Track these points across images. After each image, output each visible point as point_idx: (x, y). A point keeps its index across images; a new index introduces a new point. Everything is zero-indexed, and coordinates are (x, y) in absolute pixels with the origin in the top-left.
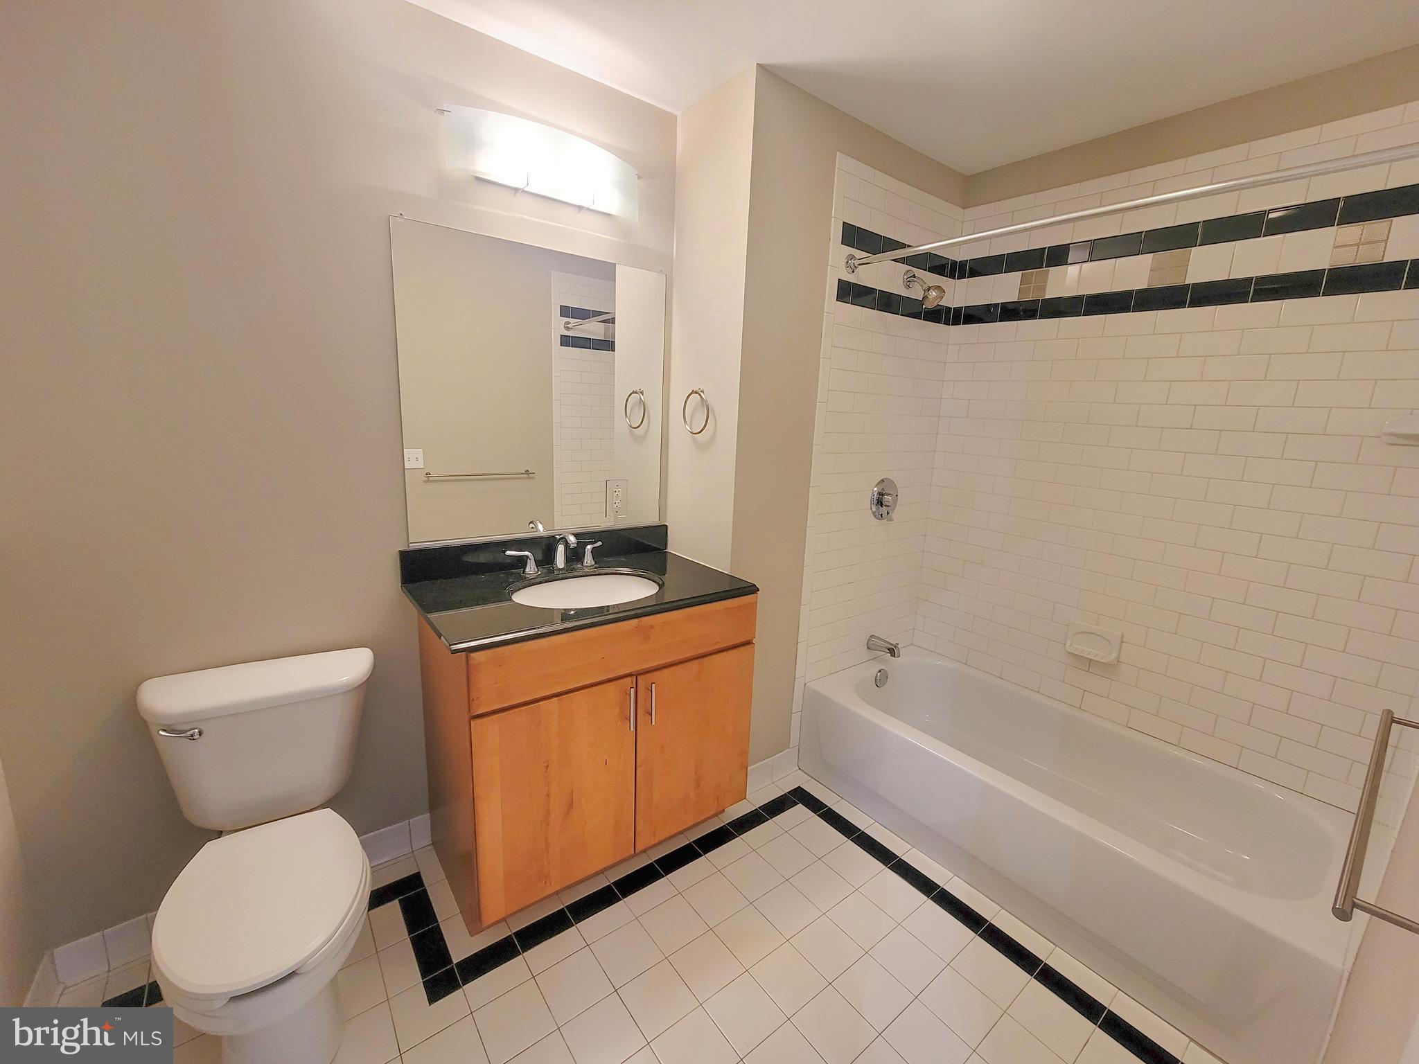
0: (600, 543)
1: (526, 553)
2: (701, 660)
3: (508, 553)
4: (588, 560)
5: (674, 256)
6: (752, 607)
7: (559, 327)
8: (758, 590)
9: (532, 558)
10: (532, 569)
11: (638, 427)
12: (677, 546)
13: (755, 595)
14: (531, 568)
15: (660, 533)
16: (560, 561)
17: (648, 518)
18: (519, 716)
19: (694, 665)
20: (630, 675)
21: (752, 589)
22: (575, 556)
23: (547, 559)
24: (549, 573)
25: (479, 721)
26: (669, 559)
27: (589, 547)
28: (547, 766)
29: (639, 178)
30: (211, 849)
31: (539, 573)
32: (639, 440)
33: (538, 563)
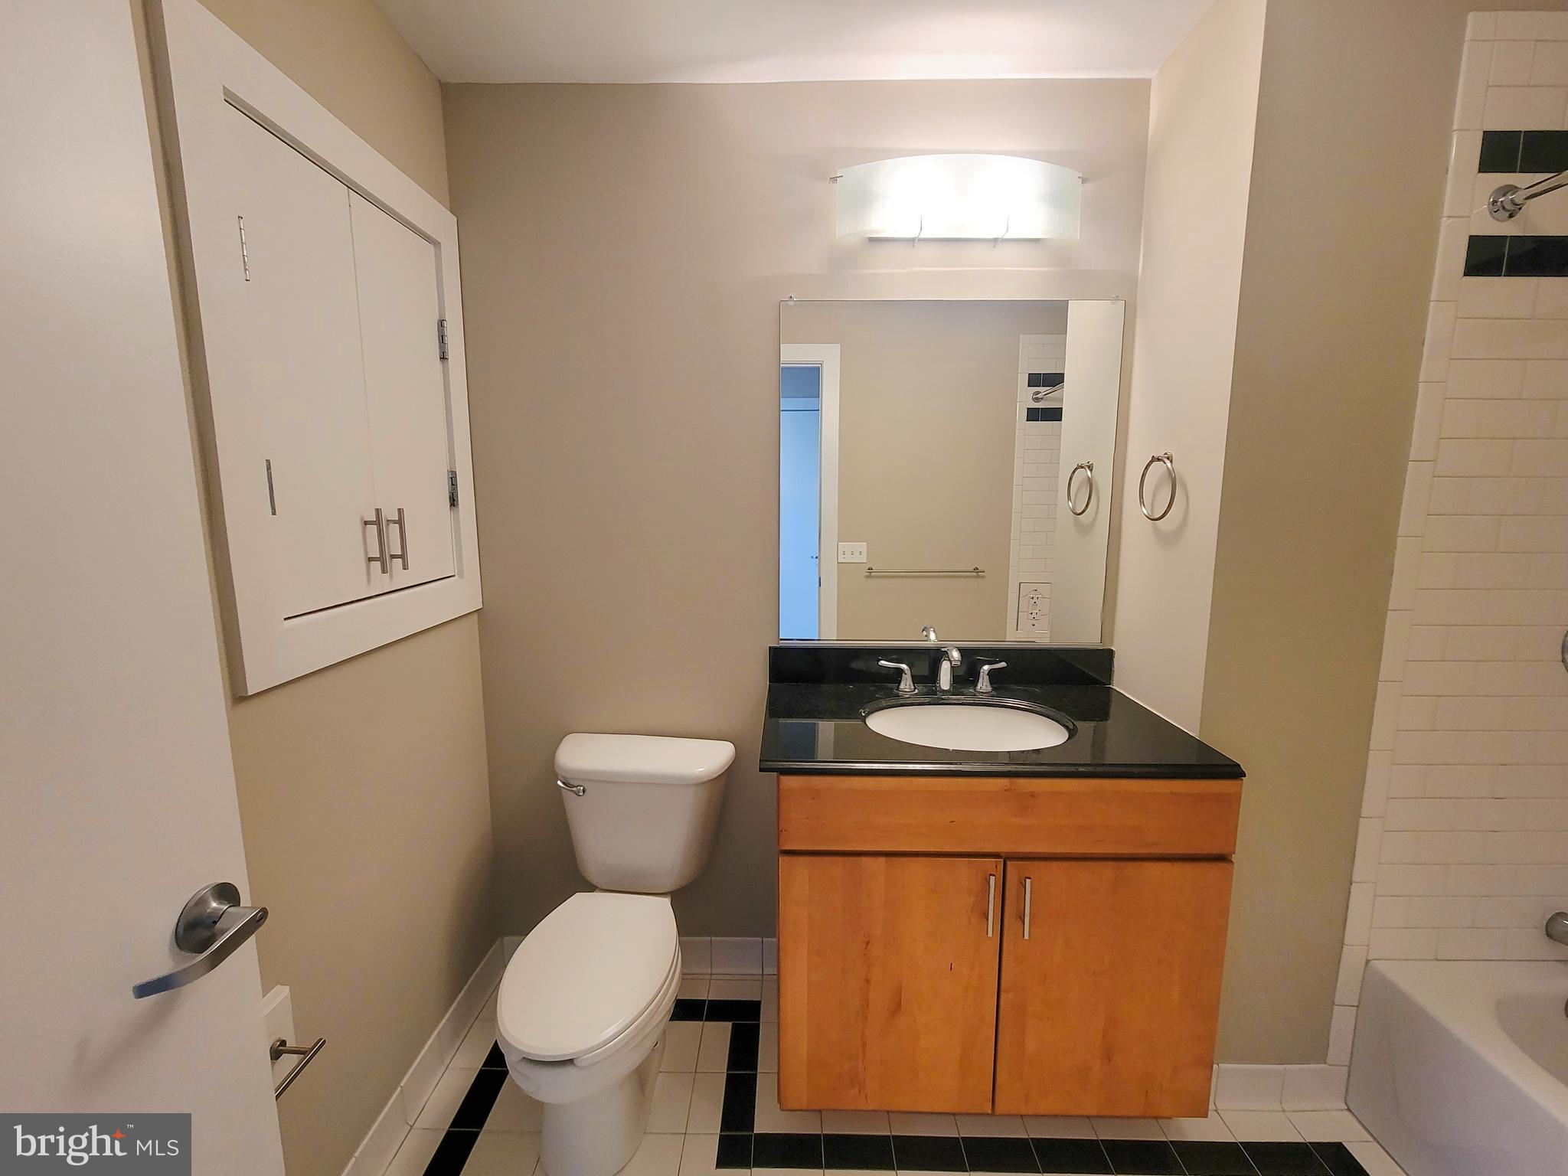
0: (1003, 664)
1: (904, 666)
2: (1122, 864)
3: (883, 663)
4: (984, 684)
5: (1140, 273)
6: (1232, 804)
7: (1026, 397)
8: (1245, 776)
9: (908, 672)
10: (907, 687)
11: (1083, 512)
12: (1125, 682)
13: (1239, 782)
14: (906, 684)
15: (1102, 660)
16: (945, 681)
17: (1087, 637)
18: (836, 868)
19: (1108, 870)
20: (996, 855)
21: (1233, 772)
22: (965, 678)
23: (927, 679)
24: (929, 694)
25: (787, 858)
26: (1114, 698)
27: (986, 667)
28: (868, 943)
29: (1084, 181)
30: (579, 902)
31: (916, 691)
32: (1085, 530)
33: (915, 679)
